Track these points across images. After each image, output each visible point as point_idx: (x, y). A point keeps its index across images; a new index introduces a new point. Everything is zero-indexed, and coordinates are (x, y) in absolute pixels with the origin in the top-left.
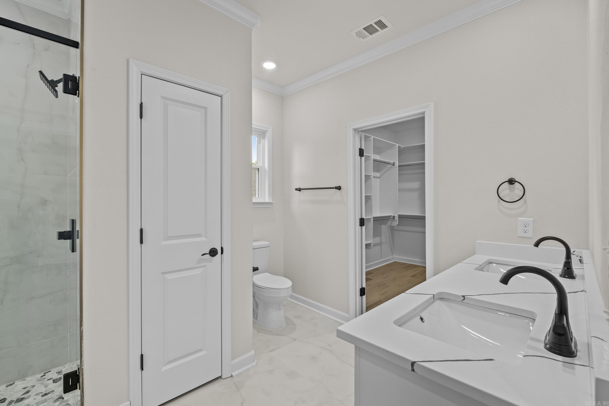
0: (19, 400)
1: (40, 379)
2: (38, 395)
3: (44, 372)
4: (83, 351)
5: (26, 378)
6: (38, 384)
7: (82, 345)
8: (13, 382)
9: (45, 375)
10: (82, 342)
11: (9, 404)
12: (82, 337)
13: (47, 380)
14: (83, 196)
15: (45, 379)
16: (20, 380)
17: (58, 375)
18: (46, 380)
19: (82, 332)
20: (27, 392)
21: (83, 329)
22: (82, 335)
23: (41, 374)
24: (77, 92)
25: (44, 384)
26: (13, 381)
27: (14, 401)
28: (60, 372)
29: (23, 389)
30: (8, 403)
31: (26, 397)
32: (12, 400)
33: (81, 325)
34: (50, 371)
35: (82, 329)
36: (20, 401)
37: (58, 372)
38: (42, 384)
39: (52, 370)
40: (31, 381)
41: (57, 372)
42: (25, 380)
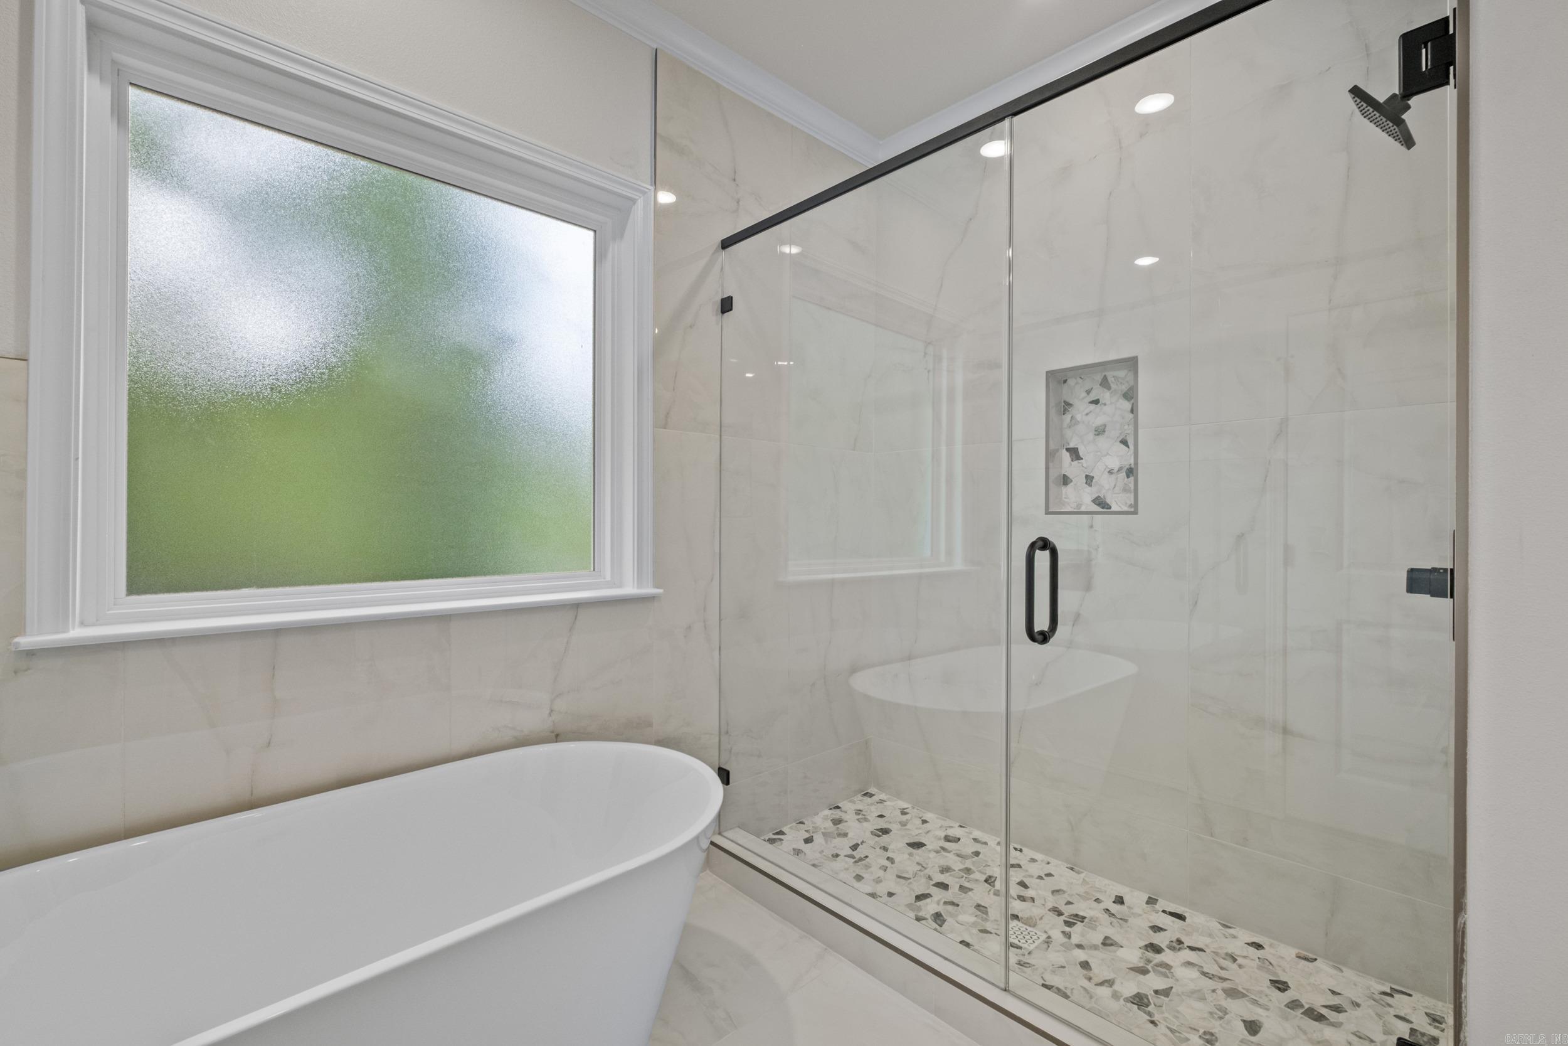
0: (1313, 1013)
1: (1377, 997)
2: (1361, 1040)
3: (1394, 987)
4: (1466, 1007)
5: (1344, 969)
6: (1369, 1006)
7: (1464, 981)
8: (1315, 957)
9: (1392, 996)
10: (1462, 971)
11: (1290, 1005)
12: (1463, 951)
13: (1395, 1016)
14: (1470, 435)
15: (1390, 1005)
16: (1332, 963)
17: (1430, 1024)
18: (1392, 1011)
19: (1464, 933)
20: (1337, 1009)
21: (1468, 923)
22: (1463, 944)
23: (1383, 984)
24: (1452, 68)
25: (1384, 1019)
26: (1315, 955)
27: (1302, 1006)
28: (1438, 1018)
29: (1329, 990)
30: (1289, 1003)
31: (1332, 1020)
32: (1300, 1001)
33: (1459, 906)
34: (1410, 995)
35: (1465, 923)
36: (1316, 1020)
37: (1431, 1014)
38: (1379, 1016)
39: (1417, 996)
40: (1355, 985)
41: (1428, 1011)
42: (1341, 971)
